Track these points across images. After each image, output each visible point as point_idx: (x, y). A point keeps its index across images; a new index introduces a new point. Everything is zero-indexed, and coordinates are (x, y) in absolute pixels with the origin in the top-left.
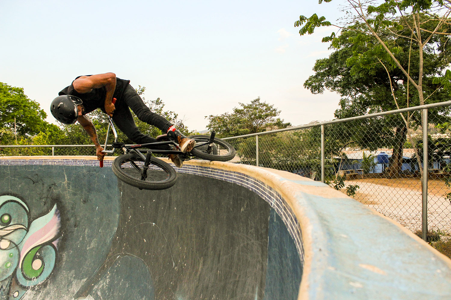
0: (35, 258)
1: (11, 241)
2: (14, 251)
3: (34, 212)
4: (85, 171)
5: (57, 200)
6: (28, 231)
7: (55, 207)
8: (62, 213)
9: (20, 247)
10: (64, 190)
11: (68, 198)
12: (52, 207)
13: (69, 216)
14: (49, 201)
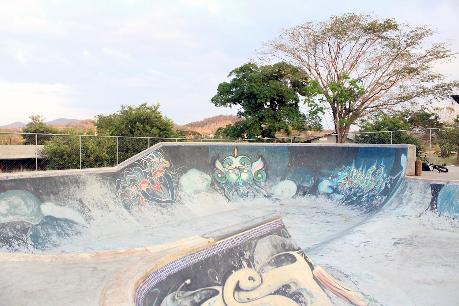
0: (258, 174)
1: (247, 170)
2: (249, 173)
3: (252, 161)
4: (272, 147)
5: (261, 156)
6: (252, 166)
7: (260, 159)
8: (263, 160)
9: (251, 171)
10: (264, 153)
11: (265, 156)
12: (259, 159)
13: (266, 161)
14: (258, 157)
